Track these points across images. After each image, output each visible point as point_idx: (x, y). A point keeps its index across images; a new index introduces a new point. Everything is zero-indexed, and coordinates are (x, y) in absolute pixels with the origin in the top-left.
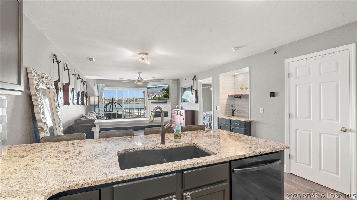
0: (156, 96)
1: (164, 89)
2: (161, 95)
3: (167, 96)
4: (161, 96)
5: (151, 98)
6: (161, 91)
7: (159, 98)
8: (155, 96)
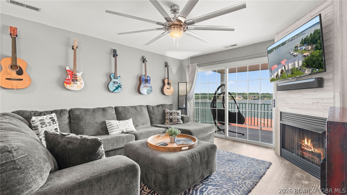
0: (287, 69)
1: (305, 42)
2: (296, 63)
3: (314, 62)
4: (297, 66)
5: (275, 75)
6: (296, 50)
7: (292, 73)
8: (283, 68)
